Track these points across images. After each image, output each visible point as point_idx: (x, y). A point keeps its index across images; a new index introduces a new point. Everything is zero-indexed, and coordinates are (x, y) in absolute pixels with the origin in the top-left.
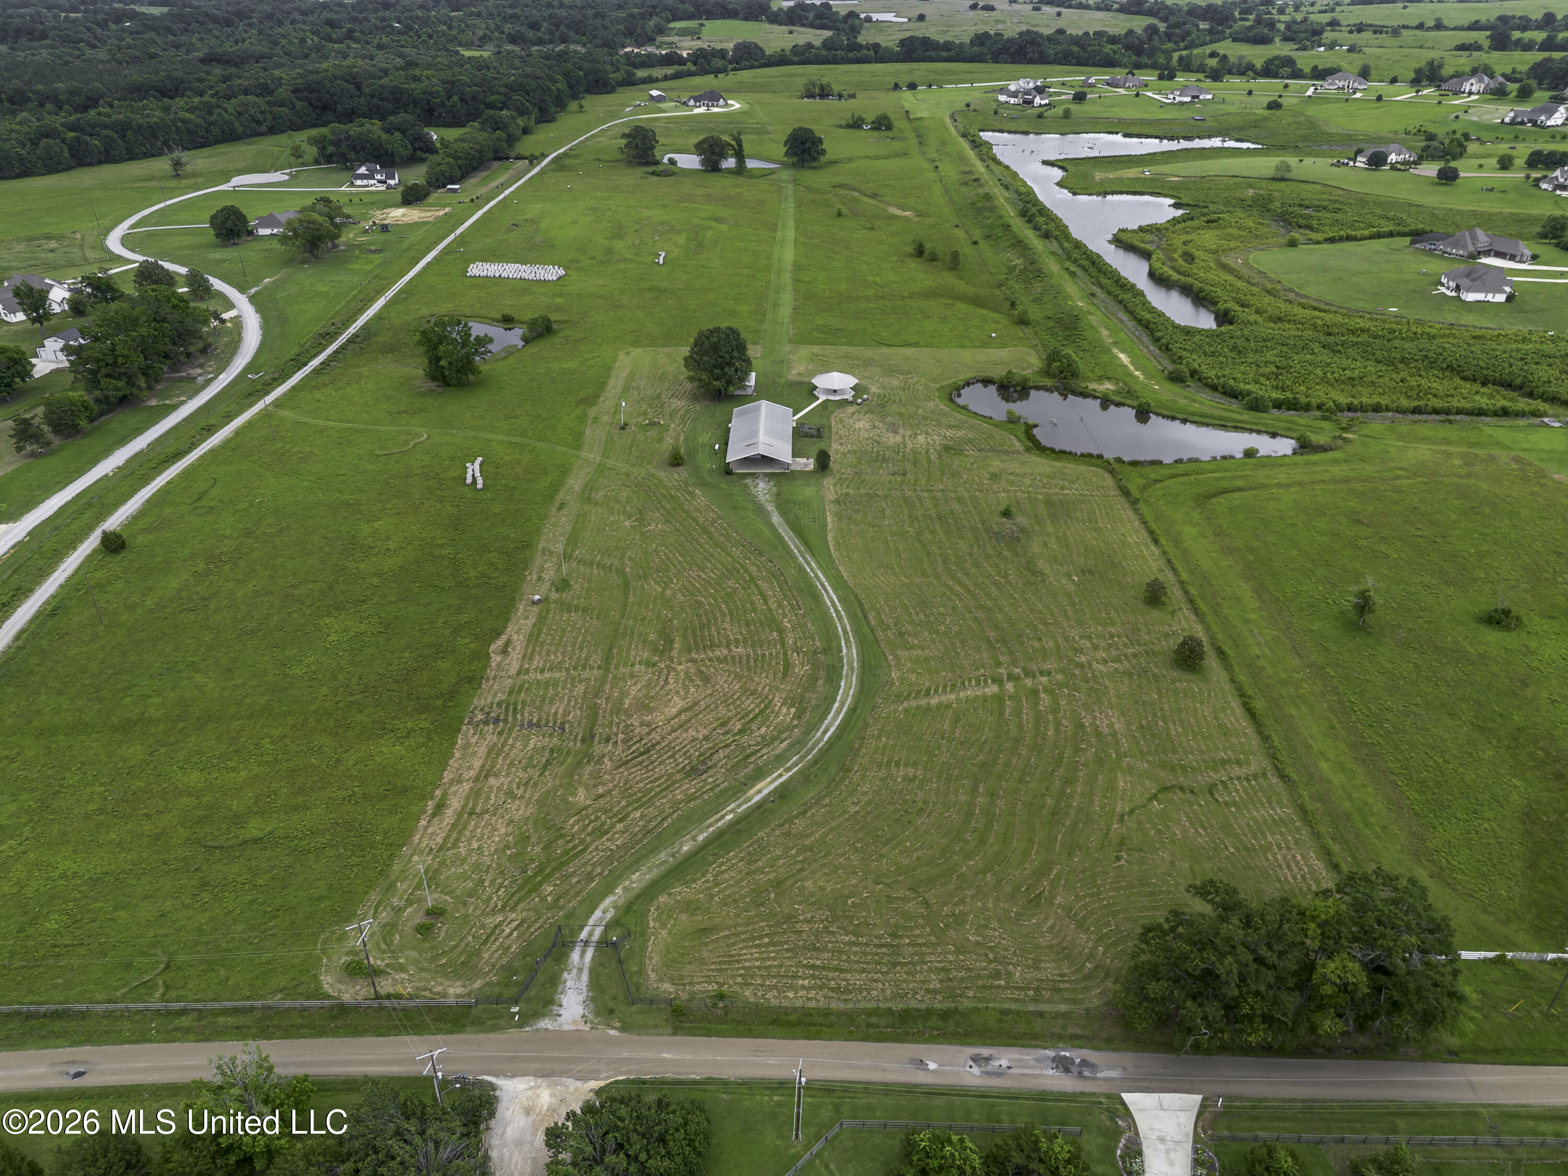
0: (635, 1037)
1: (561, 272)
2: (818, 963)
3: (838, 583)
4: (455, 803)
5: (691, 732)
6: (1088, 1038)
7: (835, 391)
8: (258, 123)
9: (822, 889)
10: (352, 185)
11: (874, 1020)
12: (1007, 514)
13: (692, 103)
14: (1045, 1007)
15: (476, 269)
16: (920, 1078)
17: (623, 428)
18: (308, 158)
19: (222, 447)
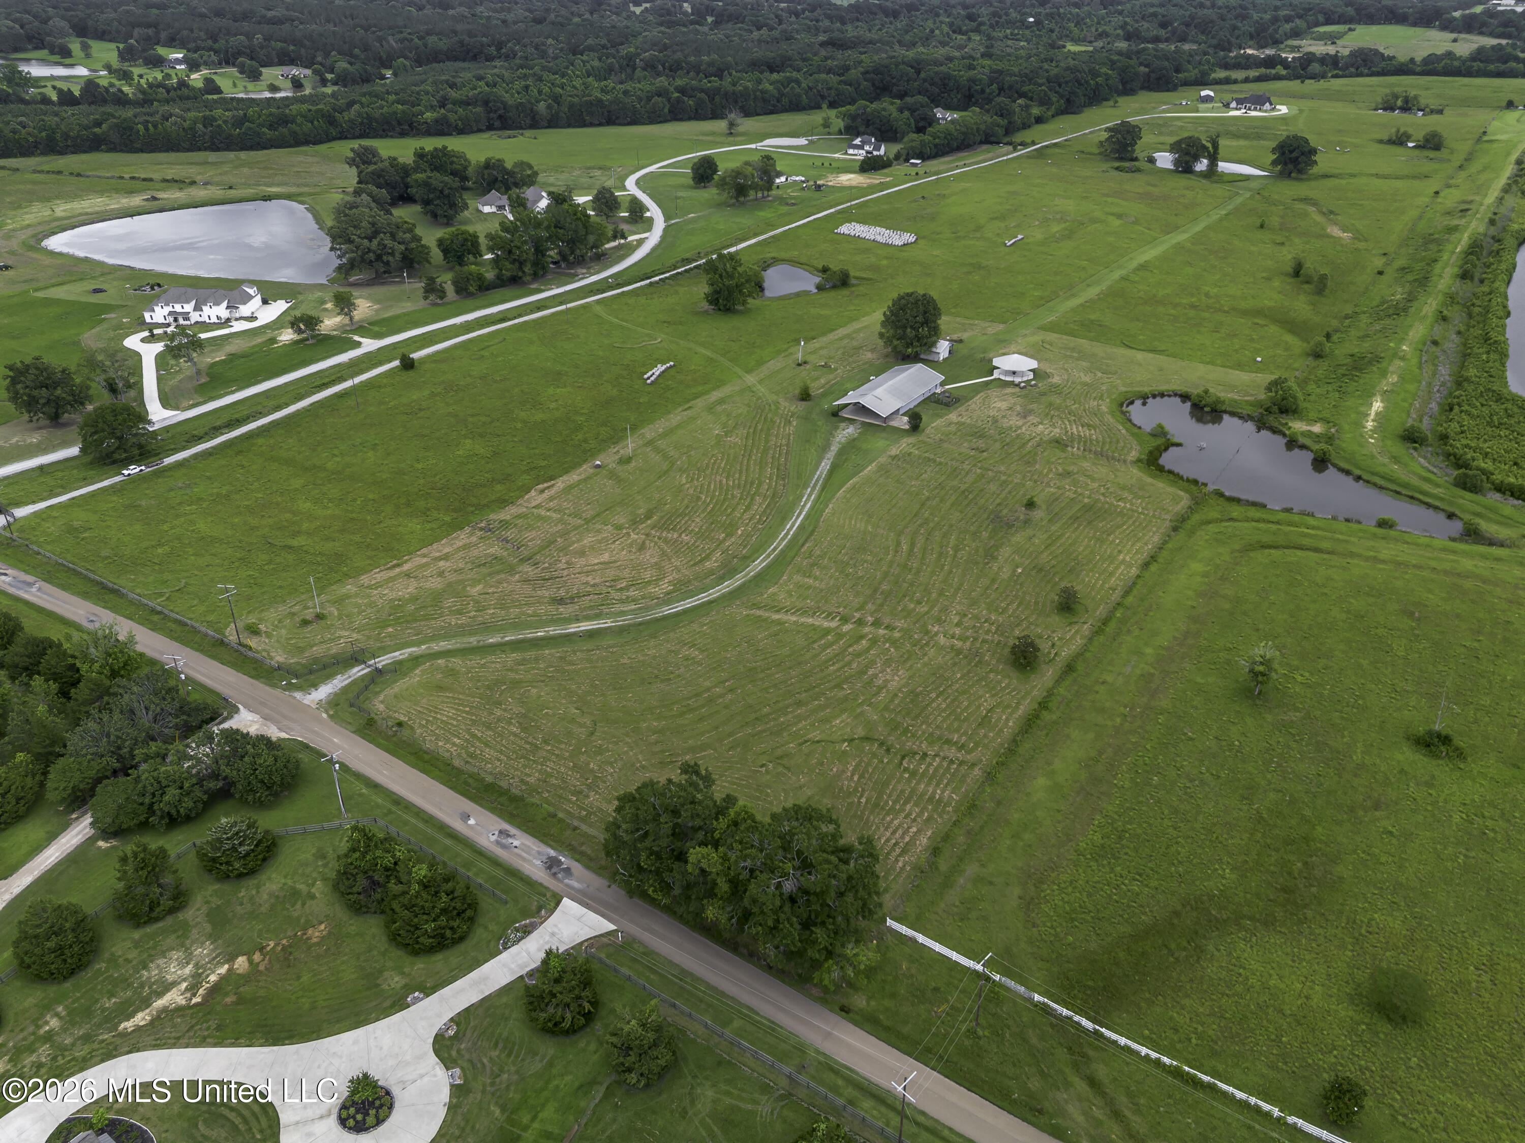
0: (333, 724)
1: (912, 239)
2: (479, 735)
3: (814, 516)
4: (406, 567)
5: (589, 579)
6: (591, 859)
7: (1014, 373)
8: (823, 97)
9: (540, 696)
10: (846, 153)
11: (470, 780)
12: (1031, 504)
13: (1233, 105)
14: (584, 827)
15: (845, 229)
16: (457, 825)
17: (799, 365)
18: (834, 128)
19: (533, 321)
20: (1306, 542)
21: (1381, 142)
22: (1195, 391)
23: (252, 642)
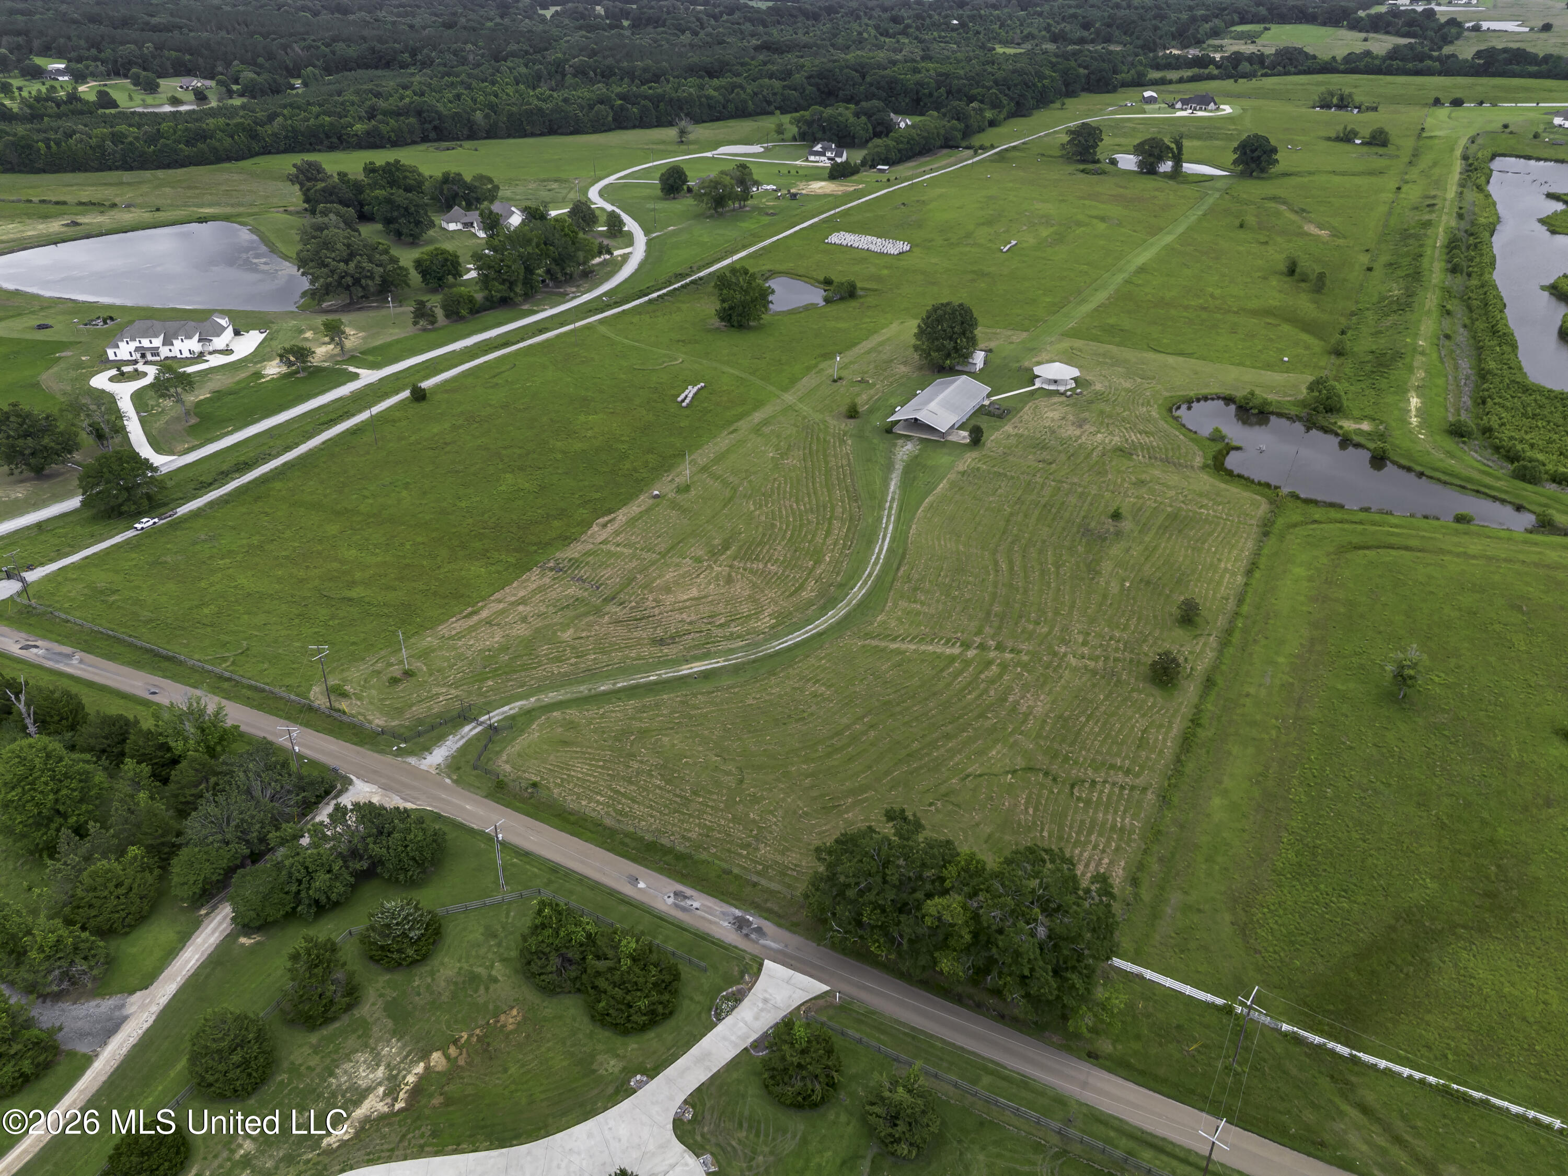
0: (459, 789)
1: (906, 247)
2: (623, 790)
3: (900, 538)
4: (484, 614)
5: (684, 616)
6: (779, 916)
7: (1055, 381)
8: (769, 103)
9: (674, 745)
10: (807, 160)
11: (627, 840)
12: (1116, 516)
13: (1179, 105)
14: (763, 882)
15: (835, 238)
16: (627, 889)
17: (835, 381)
18: (788, 135)
19: (539, 344)
20: (1393, 540)
21: (1329, 139)
22: (1239, 394)
23: (344, 705)
